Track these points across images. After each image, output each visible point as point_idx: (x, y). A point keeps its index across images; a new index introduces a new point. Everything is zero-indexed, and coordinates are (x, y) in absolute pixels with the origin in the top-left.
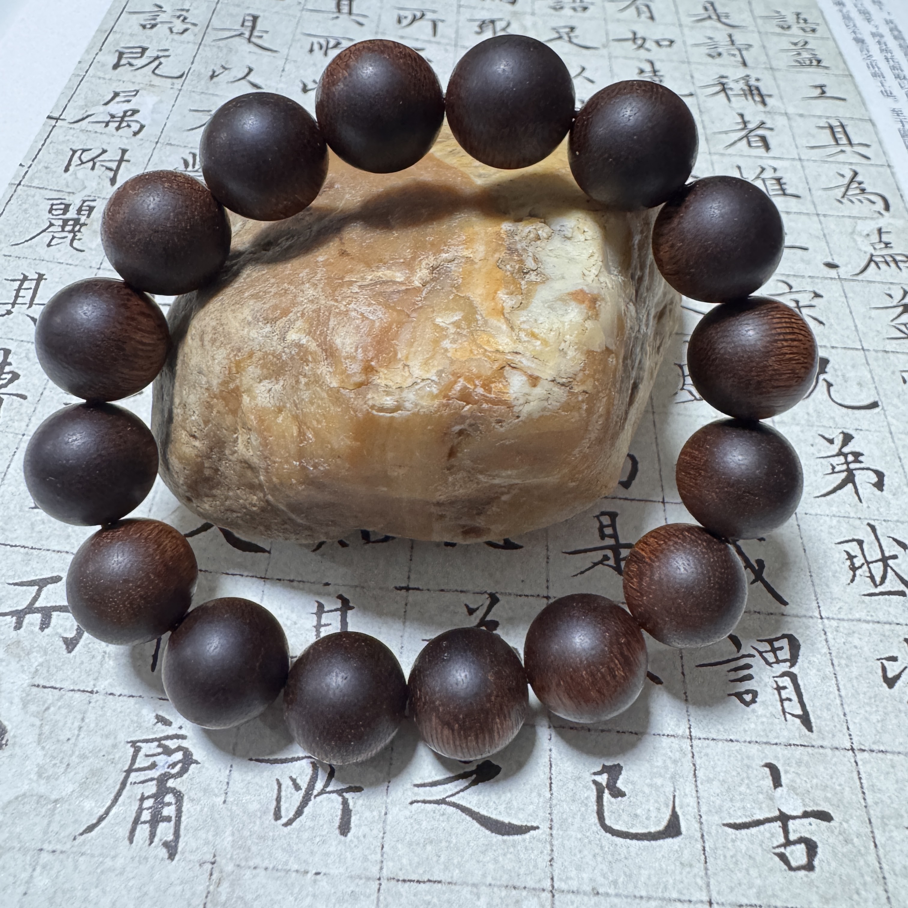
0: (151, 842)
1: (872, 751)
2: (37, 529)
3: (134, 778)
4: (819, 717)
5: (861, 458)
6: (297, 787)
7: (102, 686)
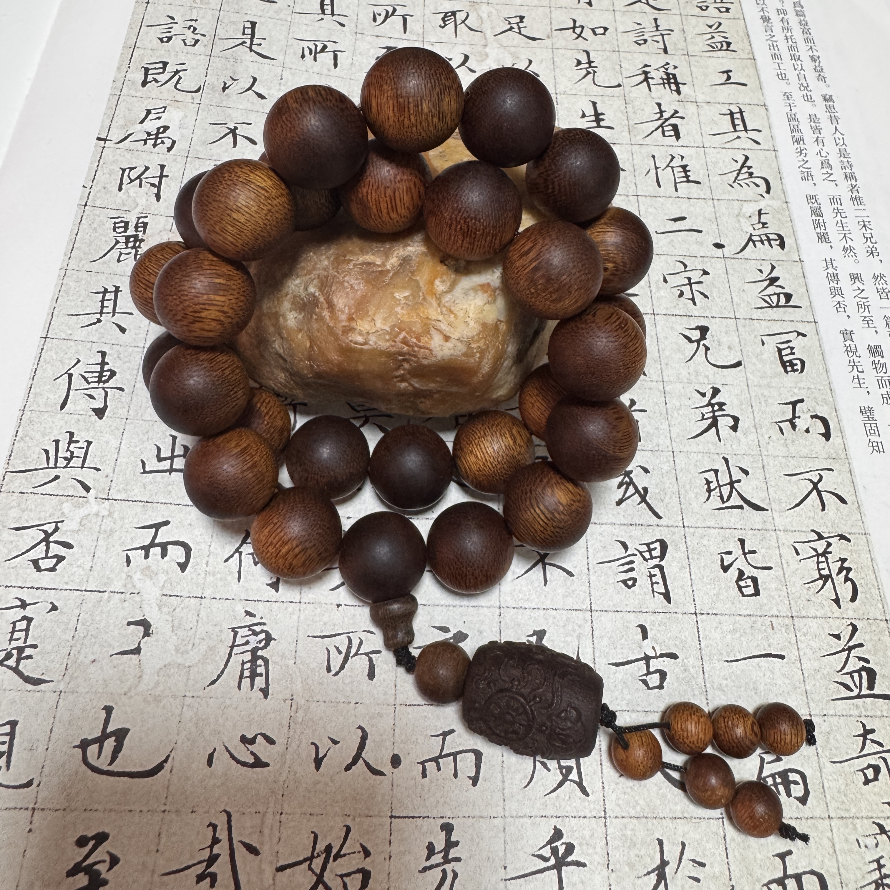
0: (252, 689)
1: (708, 614)
2: (147, 488)
3: (236, 650)
4: (676, 594)
5: (724, 407)
6: (340, 652)
7: (208, 593)
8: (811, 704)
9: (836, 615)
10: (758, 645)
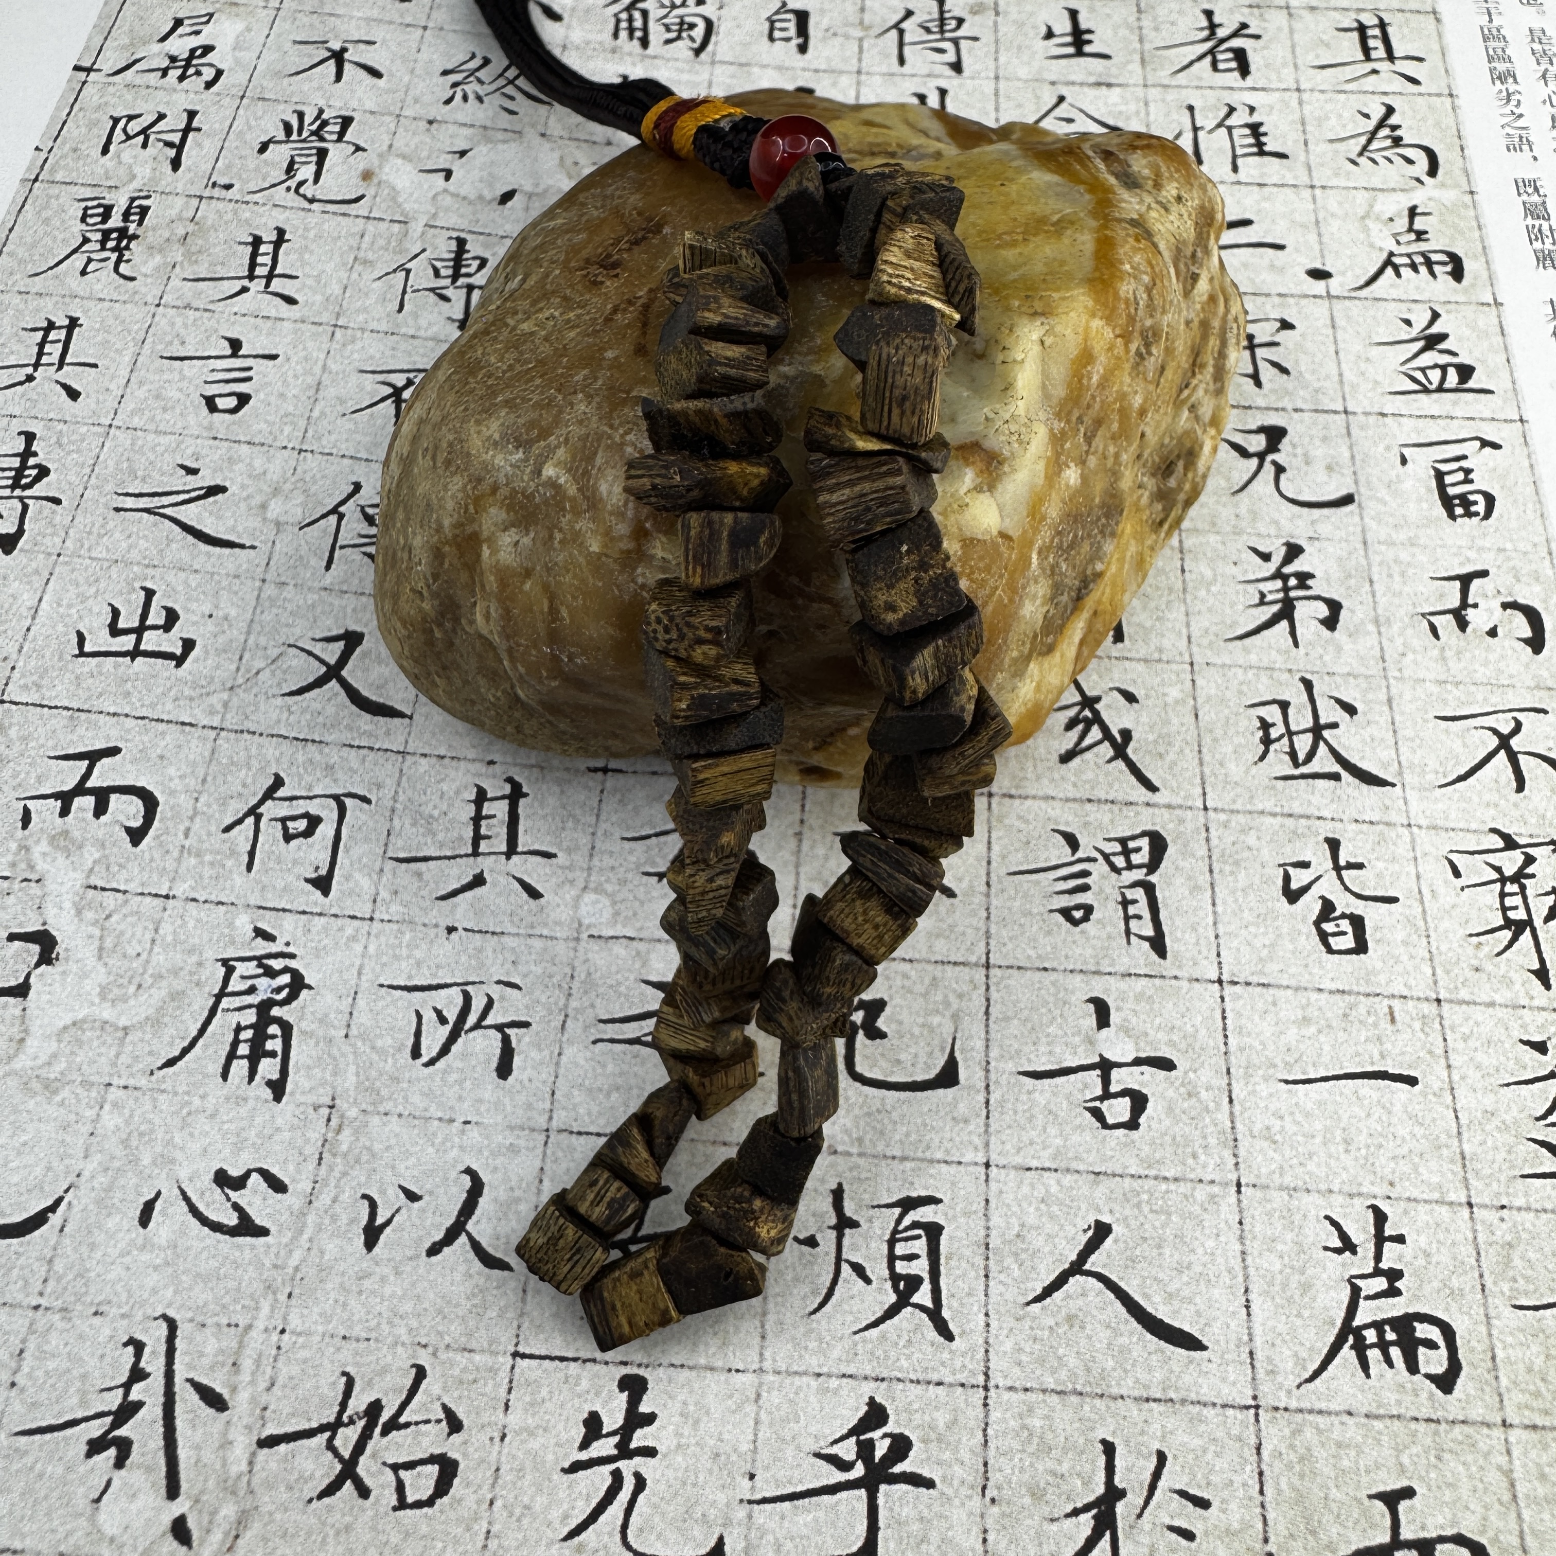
0: (251, 1081)
1: (1248, 984)
2: (83, 684)
3: (225, 1003)
4: (1178, 940)
5: (1309, 583)
6: (443, 1020)
7: (180, 890)
8: (1473, 1182)
9: (1536, 1003)
10: (1358, 1054)
